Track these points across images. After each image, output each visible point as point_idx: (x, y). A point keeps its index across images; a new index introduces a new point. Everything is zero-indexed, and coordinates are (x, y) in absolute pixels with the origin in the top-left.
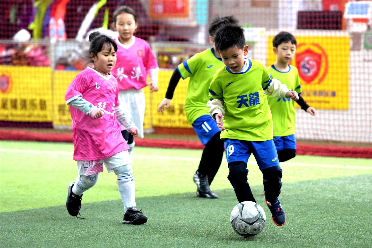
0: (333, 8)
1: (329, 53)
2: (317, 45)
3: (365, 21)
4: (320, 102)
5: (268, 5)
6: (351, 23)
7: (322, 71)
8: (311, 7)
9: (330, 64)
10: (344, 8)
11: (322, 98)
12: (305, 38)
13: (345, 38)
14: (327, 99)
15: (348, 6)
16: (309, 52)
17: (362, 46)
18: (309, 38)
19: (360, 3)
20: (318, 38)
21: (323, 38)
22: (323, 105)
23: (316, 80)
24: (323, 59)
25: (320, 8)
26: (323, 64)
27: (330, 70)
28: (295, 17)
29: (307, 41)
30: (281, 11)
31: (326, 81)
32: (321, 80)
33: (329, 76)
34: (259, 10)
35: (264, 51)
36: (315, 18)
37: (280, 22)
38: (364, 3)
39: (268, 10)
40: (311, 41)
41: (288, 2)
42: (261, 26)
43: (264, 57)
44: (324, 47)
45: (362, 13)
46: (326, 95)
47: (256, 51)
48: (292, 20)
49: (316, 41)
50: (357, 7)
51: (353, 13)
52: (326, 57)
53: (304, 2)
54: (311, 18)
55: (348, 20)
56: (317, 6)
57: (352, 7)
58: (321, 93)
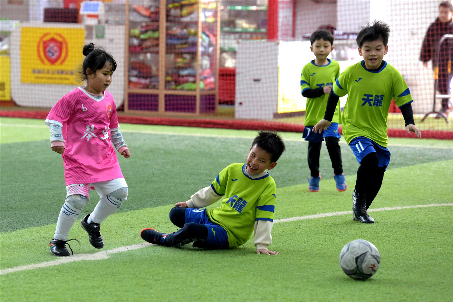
0: (72, 6)
1: (68, 40)
2: (60, 35)
3: (96, 16)
4: (61, 79)
5: (21, 3)
6: (85, 18)
7: (63, 54)
8: (54, 5)
9: (70, 49)
10: (80, 6)
11: (64, 76)
12: (50, 29)
13: (81, 29)
14: (68, 76)
15: (82, 5)
16: (53, 40)
17: (94, 36)
18: (53, 29)
19: (92, 3)
20: (60, 29)
21: (64, 29)
22: (64, 81)
23: (59, 62)
24: (64, 45)
25: (62, 6)
26: (64, 50)
27: (70, 54)
28: (42, 12)
29: (52, 31)
30: (31, 8)
31: (66, 63)
32: (63, 62)
33: (69, 58)
34: (14, 7)
35: (18, 39)
36: (58, 13)
37: (31, 16)
38: (95, 2)
39: (21, 7)
40: (55, 31)
41: (37, 1)
42: (16, 19)
43: (18, 43)
44: (65, 36)
45: (94, 10)
46: (67, 73)
47: (12, 38)
48: (40, 15)
49: (59, 32)
50: (90, 5)
51: (87, 10)
52: (66, 43)
53: (49, 2)
54: (55, 13)
55: (83, 15)
56: (59, 5)
57: (86, 6)
58: (62, 72)
